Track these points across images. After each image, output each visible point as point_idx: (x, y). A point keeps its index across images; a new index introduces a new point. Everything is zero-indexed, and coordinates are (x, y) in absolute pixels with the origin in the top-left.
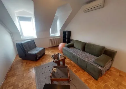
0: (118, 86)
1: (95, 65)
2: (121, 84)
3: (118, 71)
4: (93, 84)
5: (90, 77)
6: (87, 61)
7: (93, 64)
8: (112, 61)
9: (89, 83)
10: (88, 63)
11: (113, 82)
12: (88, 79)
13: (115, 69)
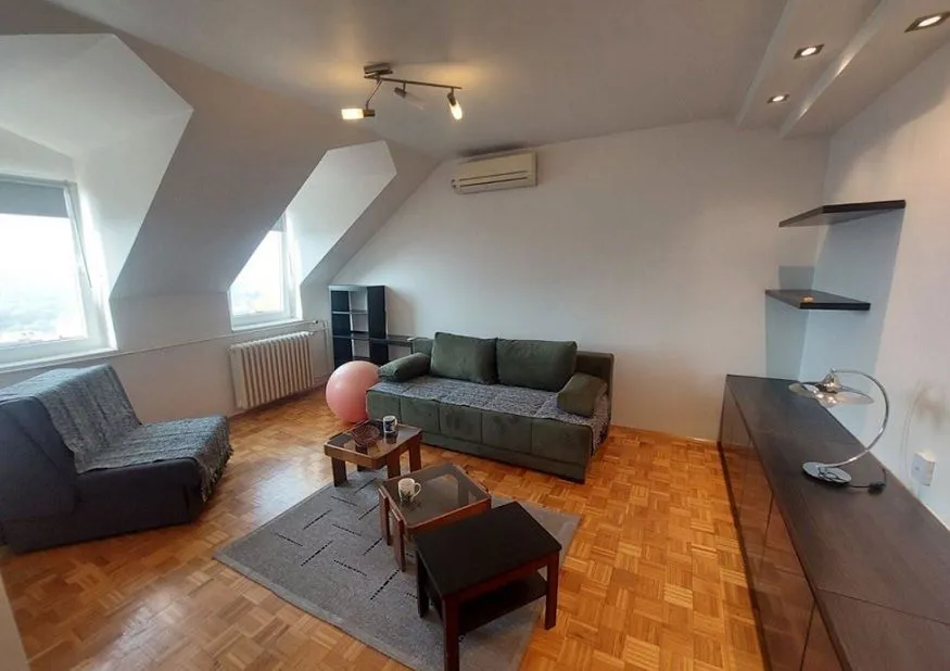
0: (646, 474)
1: (564, 418)
2: (651, 468)
3: (634, 433)
4: (578, 498)
5: (553, 482)
6: (527, 414)
7: (553, 417)
8: (608, 393)
9: (561, 504)
10: (536, 421)
11: (632, 472)
12: (551, 493)
13: (623, 429)
